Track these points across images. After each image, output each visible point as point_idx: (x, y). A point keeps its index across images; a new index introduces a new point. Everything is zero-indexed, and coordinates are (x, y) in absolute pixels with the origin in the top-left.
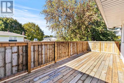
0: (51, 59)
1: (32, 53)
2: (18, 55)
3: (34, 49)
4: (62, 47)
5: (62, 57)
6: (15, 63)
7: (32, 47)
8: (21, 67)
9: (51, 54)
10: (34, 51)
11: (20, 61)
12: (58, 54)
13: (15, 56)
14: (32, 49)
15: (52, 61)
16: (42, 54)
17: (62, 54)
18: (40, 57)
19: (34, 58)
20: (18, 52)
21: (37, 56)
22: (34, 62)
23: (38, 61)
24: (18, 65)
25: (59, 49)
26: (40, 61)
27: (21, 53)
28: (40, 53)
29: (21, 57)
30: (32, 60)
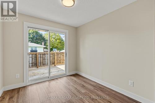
0: (52, 63)
1: (39, 58)
2: (32, 59)
3: (40, 56)
4: (61, 56)
5: (61, 62)
6: (31, 62)
7: (39, 55)
8: (33, 64)
9: (52, 60)
10: (40, 57)
11: (33, 62)
12: (57, 60)
13: (31, 59)
14: (39, 56)
15: (52, 64)
16: (45, 59)
17: (61, 61)
18: (44, 61)
19: (40, 61)
20: (32, 57)
21: (42, 60)
22: (40, 63)
23: (43, 63)
24: (32, 63)
25: (58, 57)
26: (44, 63)
27: (33, 58)
28: (44, 58)
29: (33, 60)
30: (39, 62)
